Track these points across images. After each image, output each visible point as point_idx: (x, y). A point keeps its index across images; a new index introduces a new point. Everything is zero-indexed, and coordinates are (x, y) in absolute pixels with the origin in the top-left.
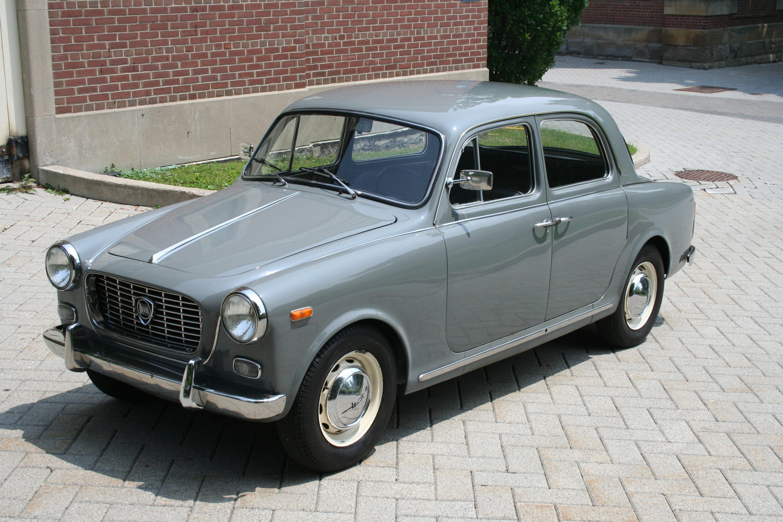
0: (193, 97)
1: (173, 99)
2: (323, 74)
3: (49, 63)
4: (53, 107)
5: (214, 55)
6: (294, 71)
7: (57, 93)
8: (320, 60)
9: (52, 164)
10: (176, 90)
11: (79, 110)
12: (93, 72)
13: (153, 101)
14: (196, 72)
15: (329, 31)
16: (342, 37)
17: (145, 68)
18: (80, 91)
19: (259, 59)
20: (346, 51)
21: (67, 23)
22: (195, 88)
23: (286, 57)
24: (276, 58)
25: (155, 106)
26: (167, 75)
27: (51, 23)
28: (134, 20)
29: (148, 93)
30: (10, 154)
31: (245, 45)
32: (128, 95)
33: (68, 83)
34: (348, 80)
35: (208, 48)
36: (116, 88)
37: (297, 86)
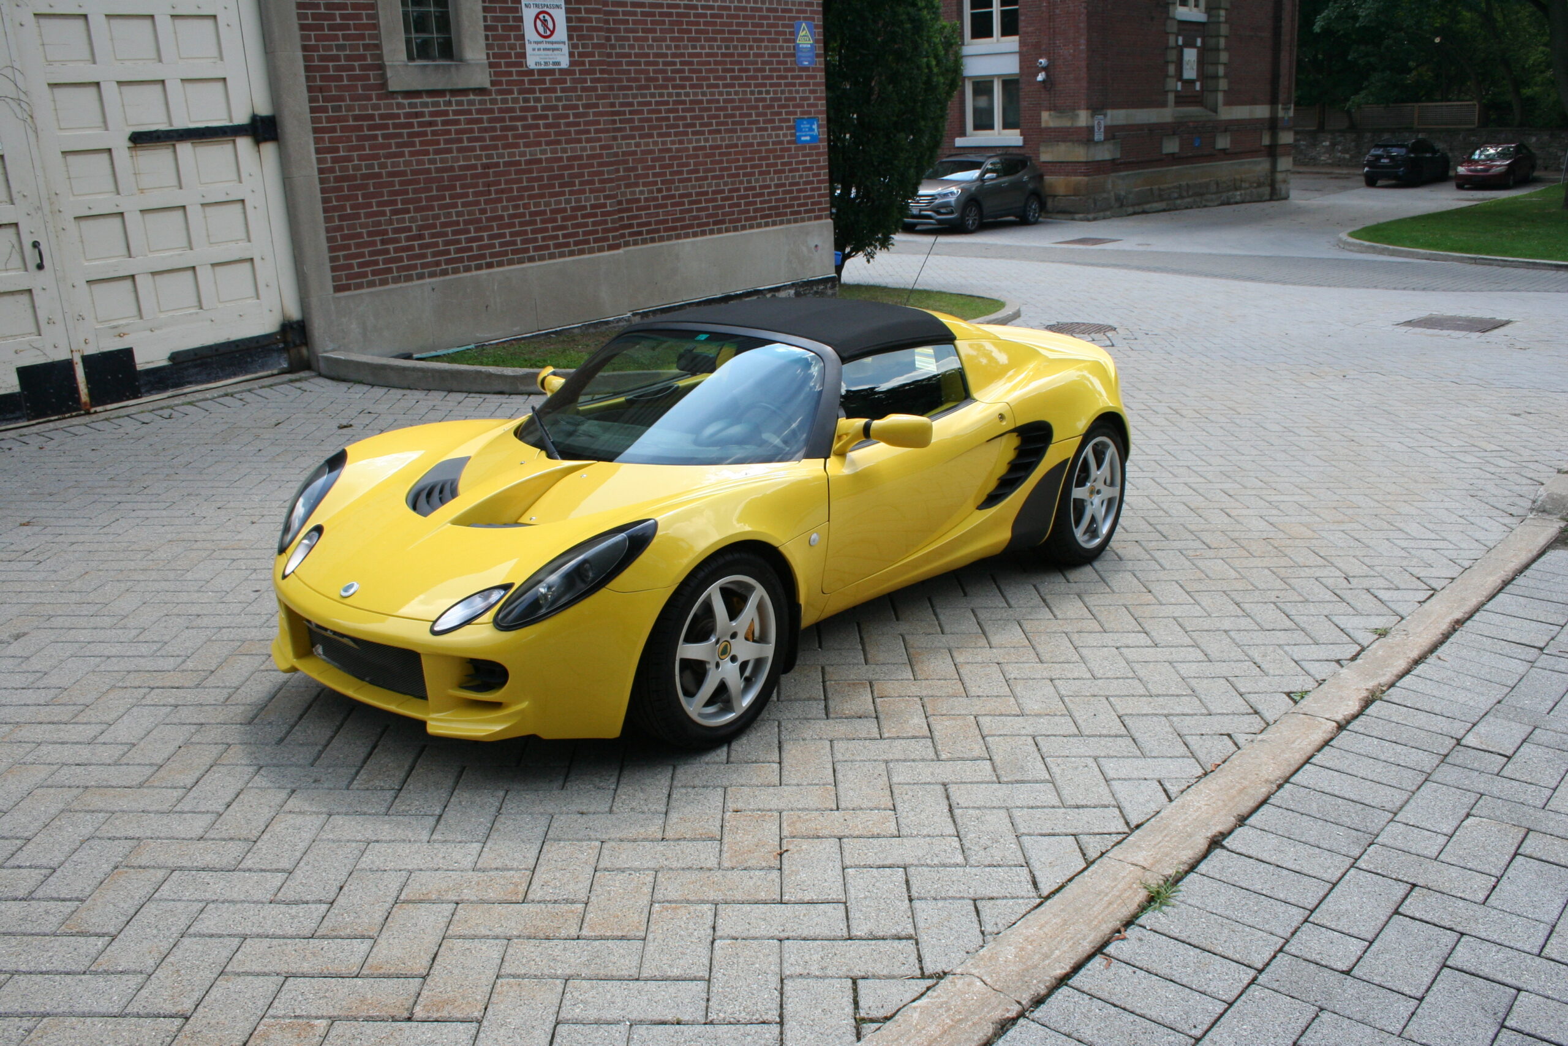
0: (490, 265)
1: (467, 269)
2: (640, 233)
3: (323, 235)
4: (330, 285)
5: (511, 216)
6: (605, 231)
7: (334, 269)
8: (636, 217)
9: (333, 350)
10: (470, 259)
11: (359, 286)
12: (374, 243)
13: (444, 273)
14: (491, 237)
15: (644, 184)
16: (660, 191)
17: (433, 236)
18: (360, 265)
19: (564, 219)
20: (665, 206)
21: (341, 189)
22: (492, 255)
23: (595, 216)
24: (583, 216)
25: (447, 277)
26: (458, 242)
27: (323, 191)
28: (417, 182)
29: (438, 264)
30: (285, 342)
31: (547, 204)
32: (415, 267)
33: (346, 257)
34: (669, 238)
35: (505, 209)
36: (401, 259)
37: (610, 248)
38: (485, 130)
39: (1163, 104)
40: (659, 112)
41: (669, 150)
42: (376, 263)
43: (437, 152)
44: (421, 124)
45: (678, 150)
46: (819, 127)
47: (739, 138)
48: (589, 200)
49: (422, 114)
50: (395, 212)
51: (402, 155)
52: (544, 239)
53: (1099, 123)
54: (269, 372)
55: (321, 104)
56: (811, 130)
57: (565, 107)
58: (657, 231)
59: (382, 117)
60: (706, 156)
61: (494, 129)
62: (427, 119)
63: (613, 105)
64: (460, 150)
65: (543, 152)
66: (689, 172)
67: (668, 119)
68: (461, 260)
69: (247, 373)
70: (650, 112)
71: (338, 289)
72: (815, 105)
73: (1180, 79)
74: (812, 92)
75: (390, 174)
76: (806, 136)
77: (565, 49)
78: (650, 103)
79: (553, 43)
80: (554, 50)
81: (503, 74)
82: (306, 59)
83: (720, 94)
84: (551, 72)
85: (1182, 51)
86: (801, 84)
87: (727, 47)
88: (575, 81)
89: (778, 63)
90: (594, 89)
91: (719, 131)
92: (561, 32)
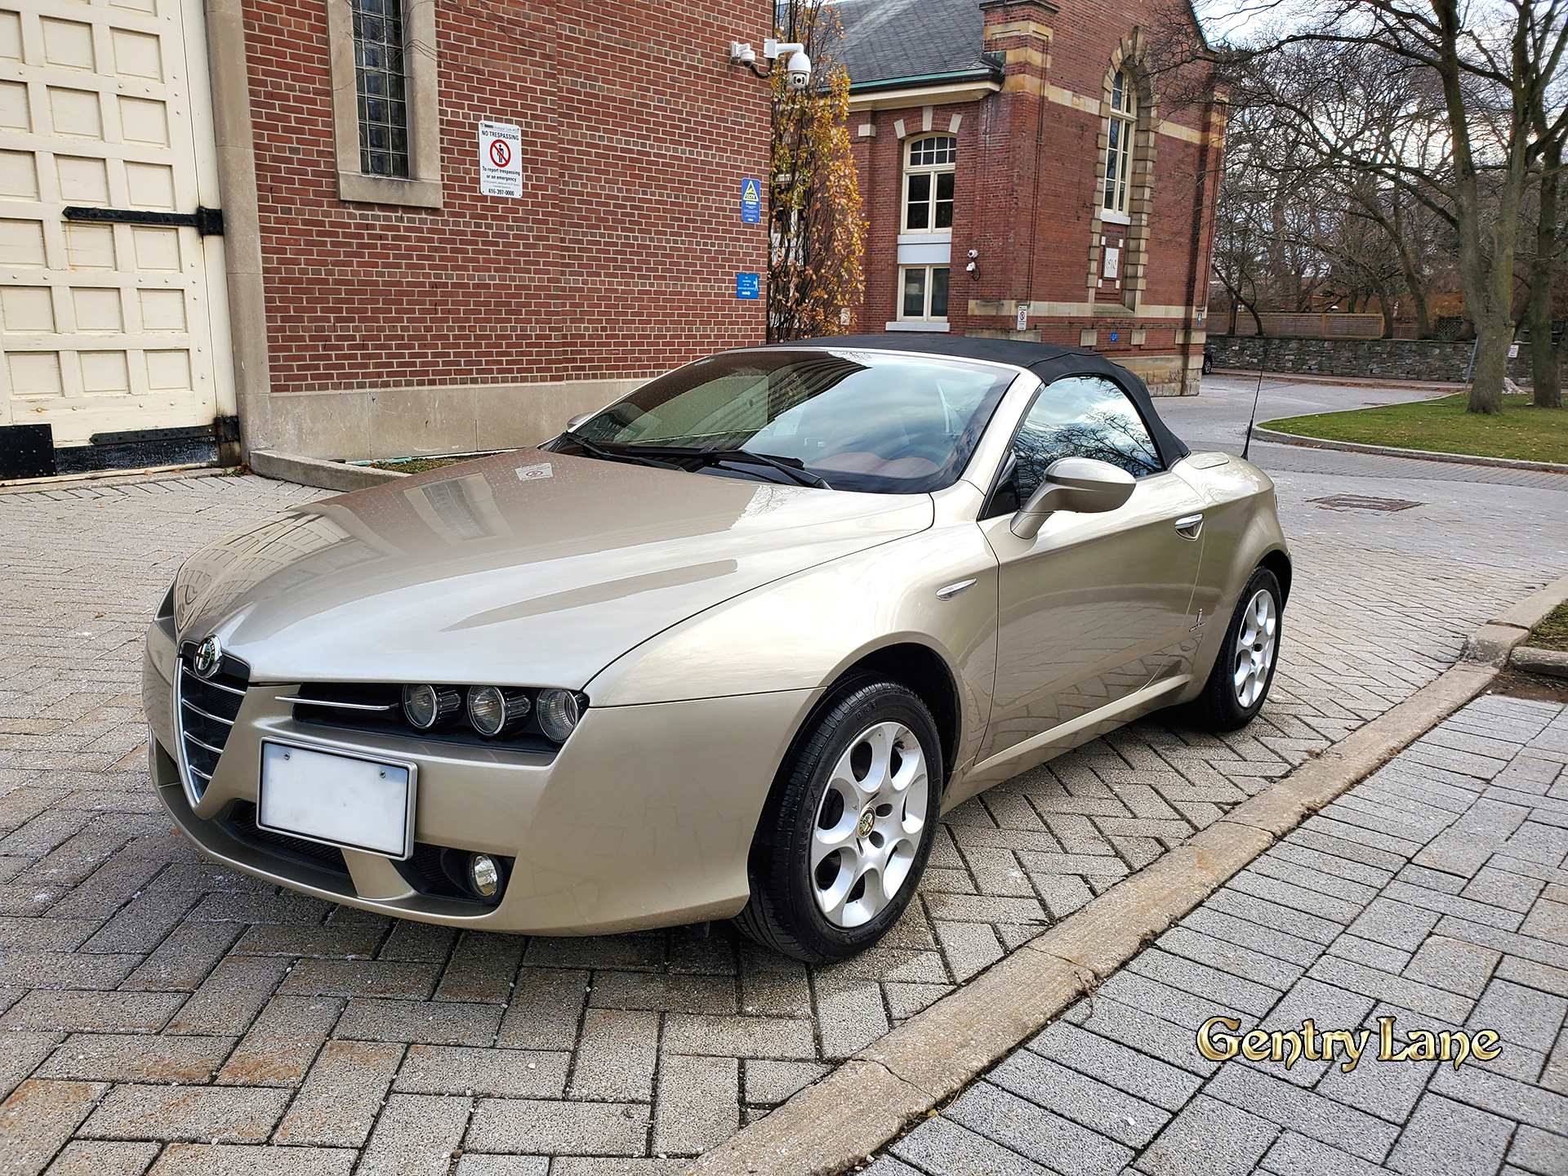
0: (432, 383)
1: (409, 384)
2: (583, 368)
3: (264, 334)
4: (268, 384)
5: (456, 337)
6: (549, 362)
7: (272, 369)
8: (580, 352)
9: (266, 449)
10: (412, 374)
11: (298, 388)
12: (316, 348)
13: (386, 385)
14: (435, 355)
15: (589, 322)
16: (604, 329)
17: (376, 347)
18: (300, 368)
19: (509, 346)
20: (609, 345)
21: (286, 290)
22: (435, 373)
23: (540, 345)
24: (528, 345)
25: (388, 389)
26: (402, 356)
27: (267, 290)
28: (364, 292)
29: (380, 375)
30: (217, 436)
31: (493, 329)
32: (356, 375)
33: (286, 358)
34: (611, 376)
35: (450, 329)
36: (342, 367)
37: (553, 379)
38: (436, 250)
39: (1085, 300)
40: (608, 252)
41: (616, 291)
42: (317, 367)
43: (385, 265)
44: (371, 236)
45: (624, 292)
46: (760, 283)
47: (683, 286)
48: (534, 330)
49: (373, 227)
50: (338, 320)
51: (350, 264)
52: (487, 363)
53: (1022, 313)
54: (198, 464)
55: (270, 204)
56: (754, 285)
57: (516, 237)
58: (600, 368)
59: (332, 224)
60: (651, 300)
61: (444, 250)
62: (378, 231)
63: (563, 240)
64: (408, 266)
65: (492, 278)
66: (633, 314)
67: (616, 260)
68: (403, 374)
69: (173, 463)
70: (598, 251)
71: (275, 389)
72: (758, 262)
73: (1101, 276)
74: (754, 248)
75: (336, 282)
76: (747, 291)
77: (520, 180)
78: (599, 243)
79: (507, 172)
80: (508, 179)
81: (457, 197)
82: (257, 157)
83: (668, 241)
84: (504, 200)
85: (1105, 250)
86: (745, 240)
87: (677, 197)
88: (526, 212)
89: (725, 217)
90: (546, 222)
91: (664, 278)
92: (516, 163)
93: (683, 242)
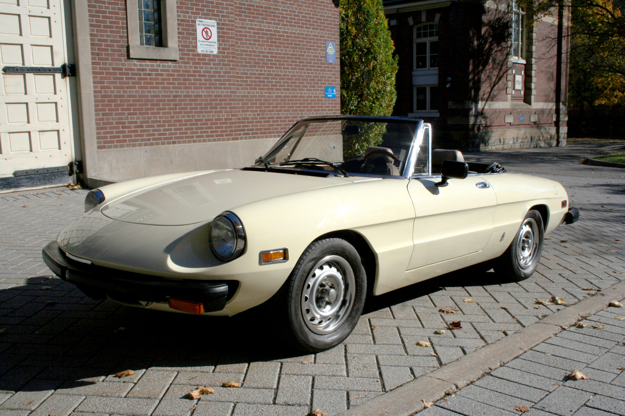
0: (174, 143)
1: (163, 143)
2: (248, 134)
3: (94, 122)
4: (96, 145)
5: (186, 121)
6: (231, 131)
7: (98, 138)
8: (246, 126)
9: (95, 176)
10: (165, 139)
11: (110, 147)
12: (118, 128)
13: (152, 144)
14: (176, 130)
15: (251, 111)
16: (258, 115)
17: (148, 126)
18: (111, 137)
19: (212, 124)
20: (261, 122)
21: (104, 101)
22: (176, 138)
23: (227, 123)
24: (221, 123)
25: (153, 146)
26: (160, 130)
27: (95, 101)
28: (141, 101)
29: (149, 140)
30: (71, 171)
31: (204, 116)
32: (138, 140)
33: (105, 133)
34: (262, 137)
35: (183, 117)
36: (131, 136)
37: (233, 139)
38: (176, 80)
39: (506, 100)
40: (260, 78)
41: (264, 96)
42: (119, 137)
43: (152, 88)
44: (145, 74)
45: (268, 97)
46: (336, 91)
47: (298, 93)
48: (223, 116)
49: (145, 70)
50: (129, 114)
51: (135, 88)
52: (201, 132)
53: (475, 107)
54: (64, 184)
55: (97, 61)
56: (333, 92)
57: (215, 72)
58: (257, 133)
59: (126, 69)
60: (282, 100)
61: (180, 79)
62: (148, 72)
63: (238, 73)
64: (163, 88)
65: (203, 92)
66: (273, 107)
67: (264, 82)
68: (160, 139)
69: (52, 183)
70: (255, 78)
71: (99, 147)
72: (335, 81)
73: (514, 89)
74: (333, 74)
75: (129, 96)
76: (330, 94)
77: (216, 46)
78: (255, 74)
79: (210, 42)
80: (210, 45)
81: (186, 54)
82: (92, 40)
83: (290, 72)
84: (209, 56)
85: (514, 76)
86: (328, 71)
87: (293, 51)
88: (220, 60)
89: (318, 60)
90: (229, 65)
91: (288, 90)
92: (214, 38)
93: (297, 72)
